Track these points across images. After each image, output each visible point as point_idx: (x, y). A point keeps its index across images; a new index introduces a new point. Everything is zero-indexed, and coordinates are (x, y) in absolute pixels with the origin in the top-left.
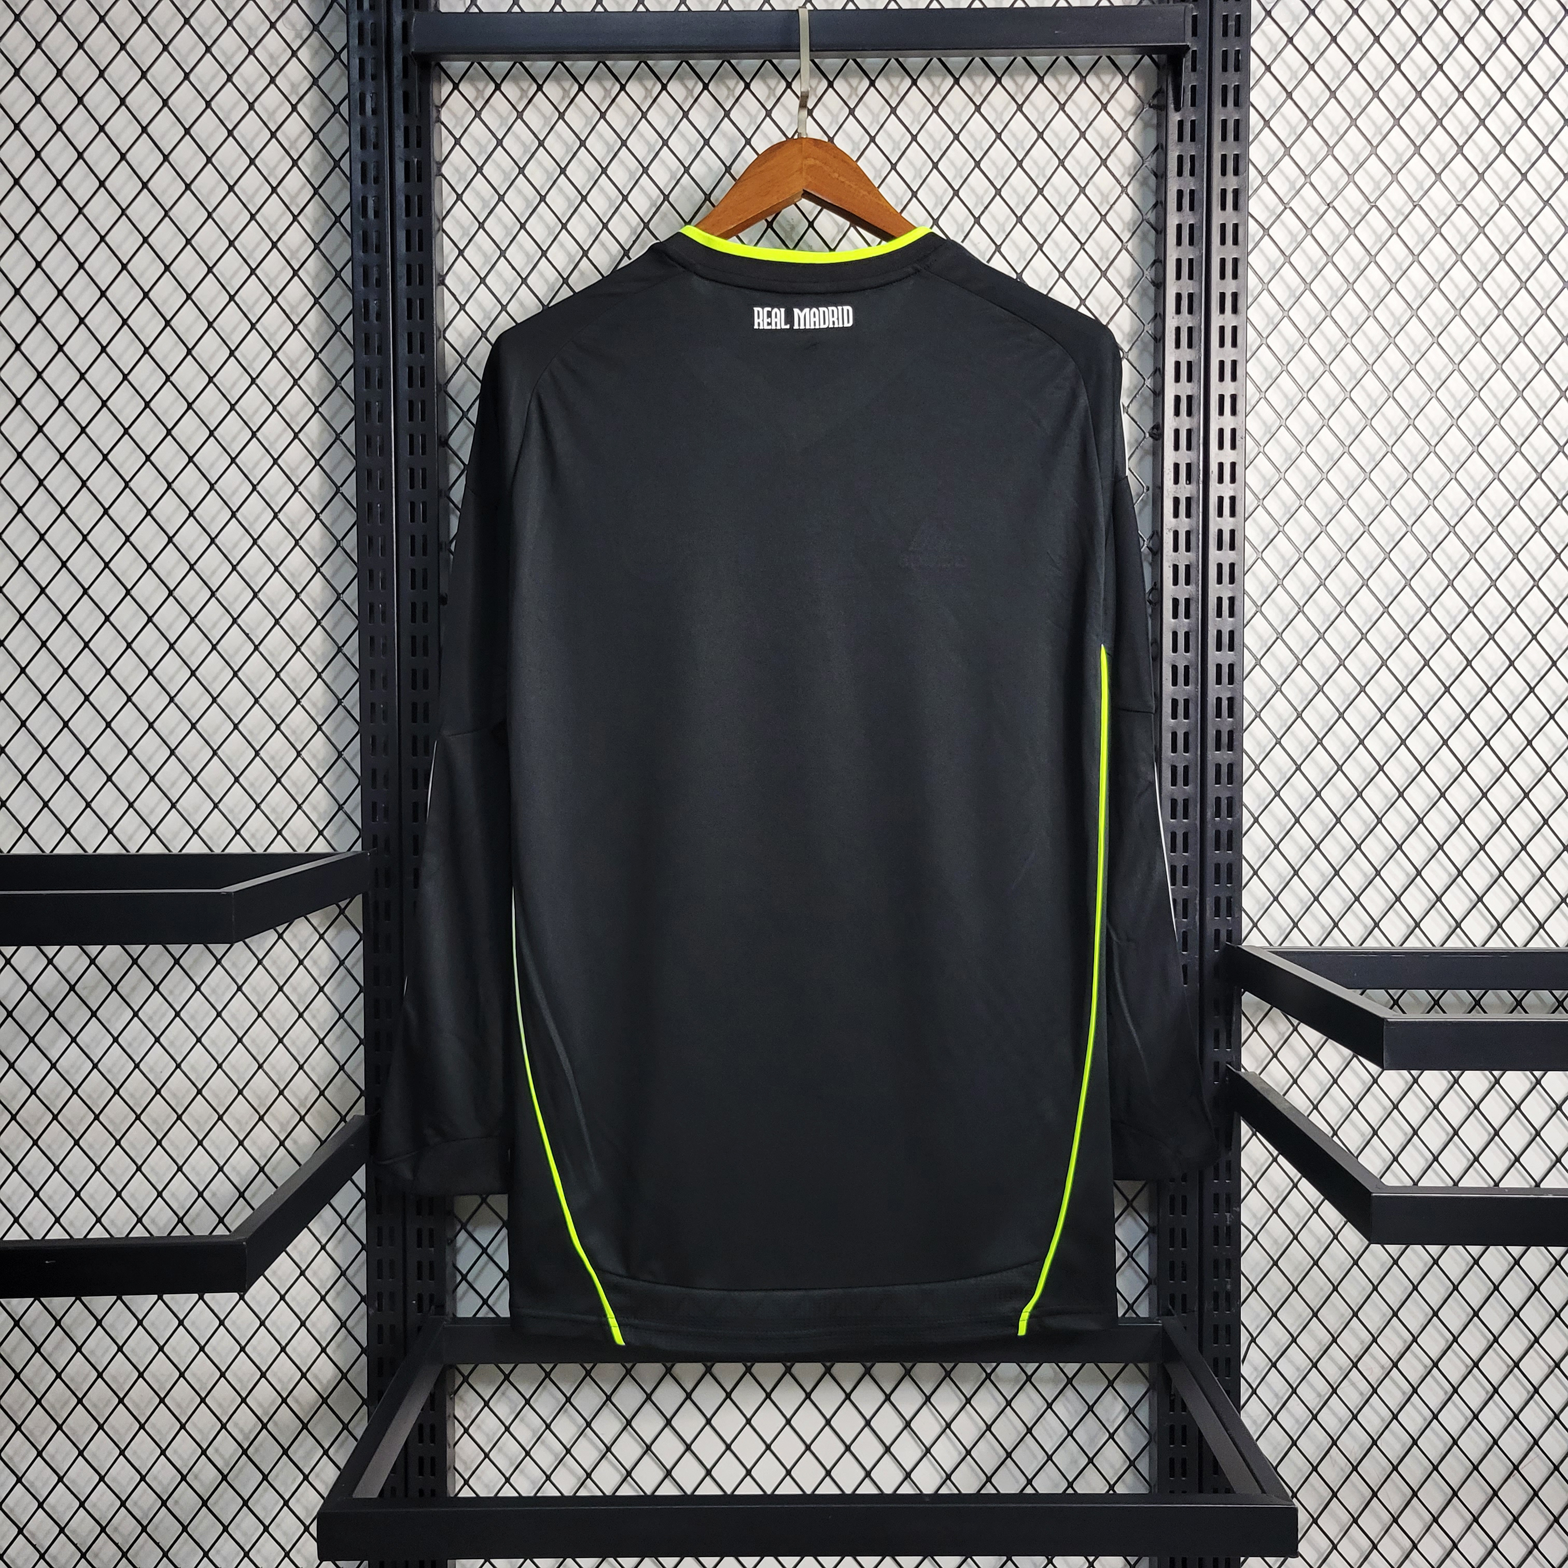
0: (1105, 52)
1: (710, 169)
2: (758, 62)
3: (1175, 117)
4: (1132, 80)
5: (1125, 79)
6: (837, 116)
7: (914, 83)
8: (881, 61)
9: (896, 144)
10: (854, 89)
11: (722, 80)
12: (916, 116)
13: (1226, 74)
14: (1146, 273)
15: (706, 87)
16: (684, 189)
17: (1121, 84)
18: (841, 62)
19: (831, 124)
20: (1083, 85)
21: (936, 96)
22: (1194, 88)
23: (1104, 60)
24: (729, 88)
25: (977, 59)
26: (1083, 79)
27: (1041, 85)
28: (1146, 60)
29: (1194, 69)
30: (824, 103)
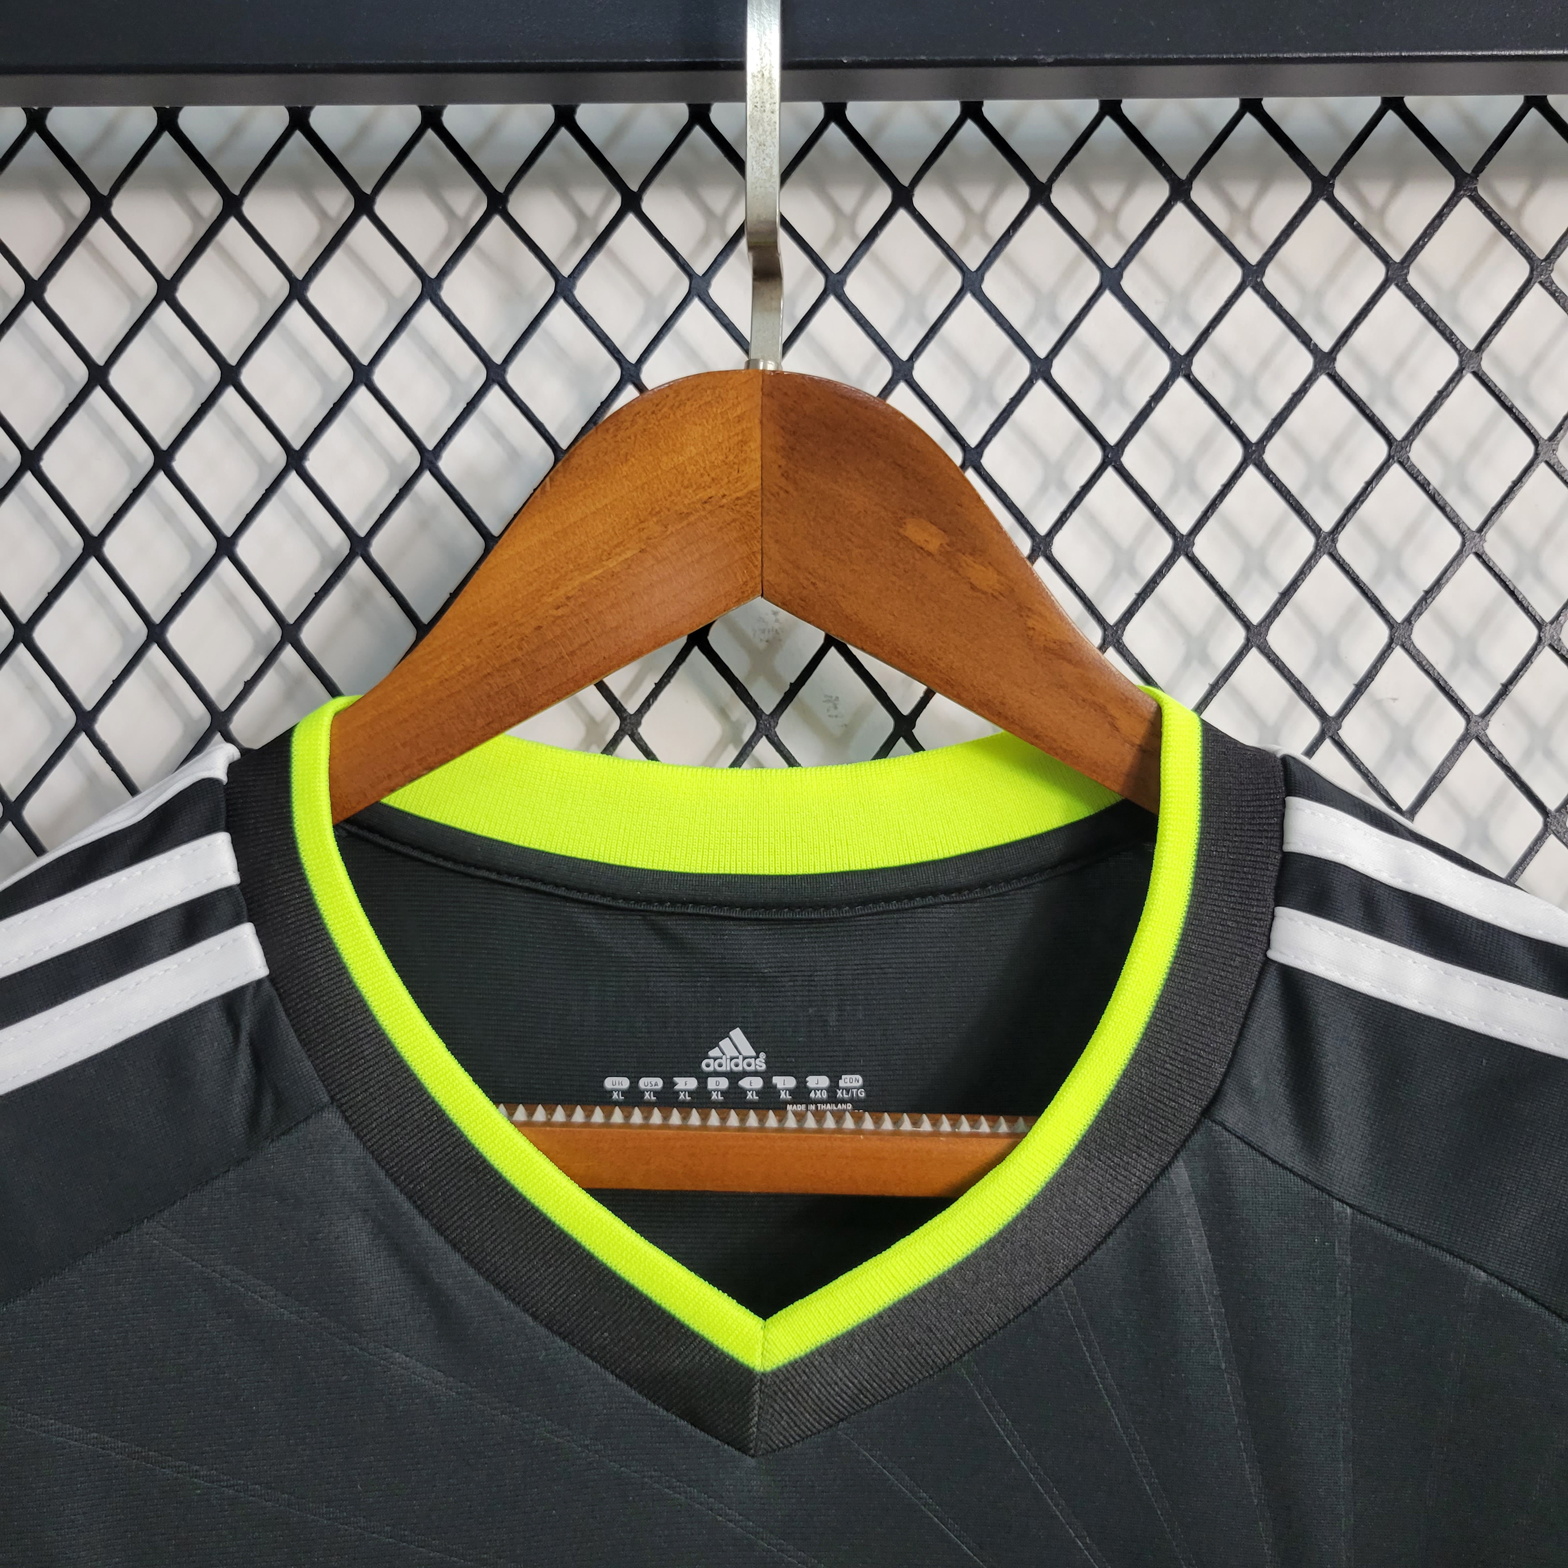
19: (905, 317)
30: (877, 260)
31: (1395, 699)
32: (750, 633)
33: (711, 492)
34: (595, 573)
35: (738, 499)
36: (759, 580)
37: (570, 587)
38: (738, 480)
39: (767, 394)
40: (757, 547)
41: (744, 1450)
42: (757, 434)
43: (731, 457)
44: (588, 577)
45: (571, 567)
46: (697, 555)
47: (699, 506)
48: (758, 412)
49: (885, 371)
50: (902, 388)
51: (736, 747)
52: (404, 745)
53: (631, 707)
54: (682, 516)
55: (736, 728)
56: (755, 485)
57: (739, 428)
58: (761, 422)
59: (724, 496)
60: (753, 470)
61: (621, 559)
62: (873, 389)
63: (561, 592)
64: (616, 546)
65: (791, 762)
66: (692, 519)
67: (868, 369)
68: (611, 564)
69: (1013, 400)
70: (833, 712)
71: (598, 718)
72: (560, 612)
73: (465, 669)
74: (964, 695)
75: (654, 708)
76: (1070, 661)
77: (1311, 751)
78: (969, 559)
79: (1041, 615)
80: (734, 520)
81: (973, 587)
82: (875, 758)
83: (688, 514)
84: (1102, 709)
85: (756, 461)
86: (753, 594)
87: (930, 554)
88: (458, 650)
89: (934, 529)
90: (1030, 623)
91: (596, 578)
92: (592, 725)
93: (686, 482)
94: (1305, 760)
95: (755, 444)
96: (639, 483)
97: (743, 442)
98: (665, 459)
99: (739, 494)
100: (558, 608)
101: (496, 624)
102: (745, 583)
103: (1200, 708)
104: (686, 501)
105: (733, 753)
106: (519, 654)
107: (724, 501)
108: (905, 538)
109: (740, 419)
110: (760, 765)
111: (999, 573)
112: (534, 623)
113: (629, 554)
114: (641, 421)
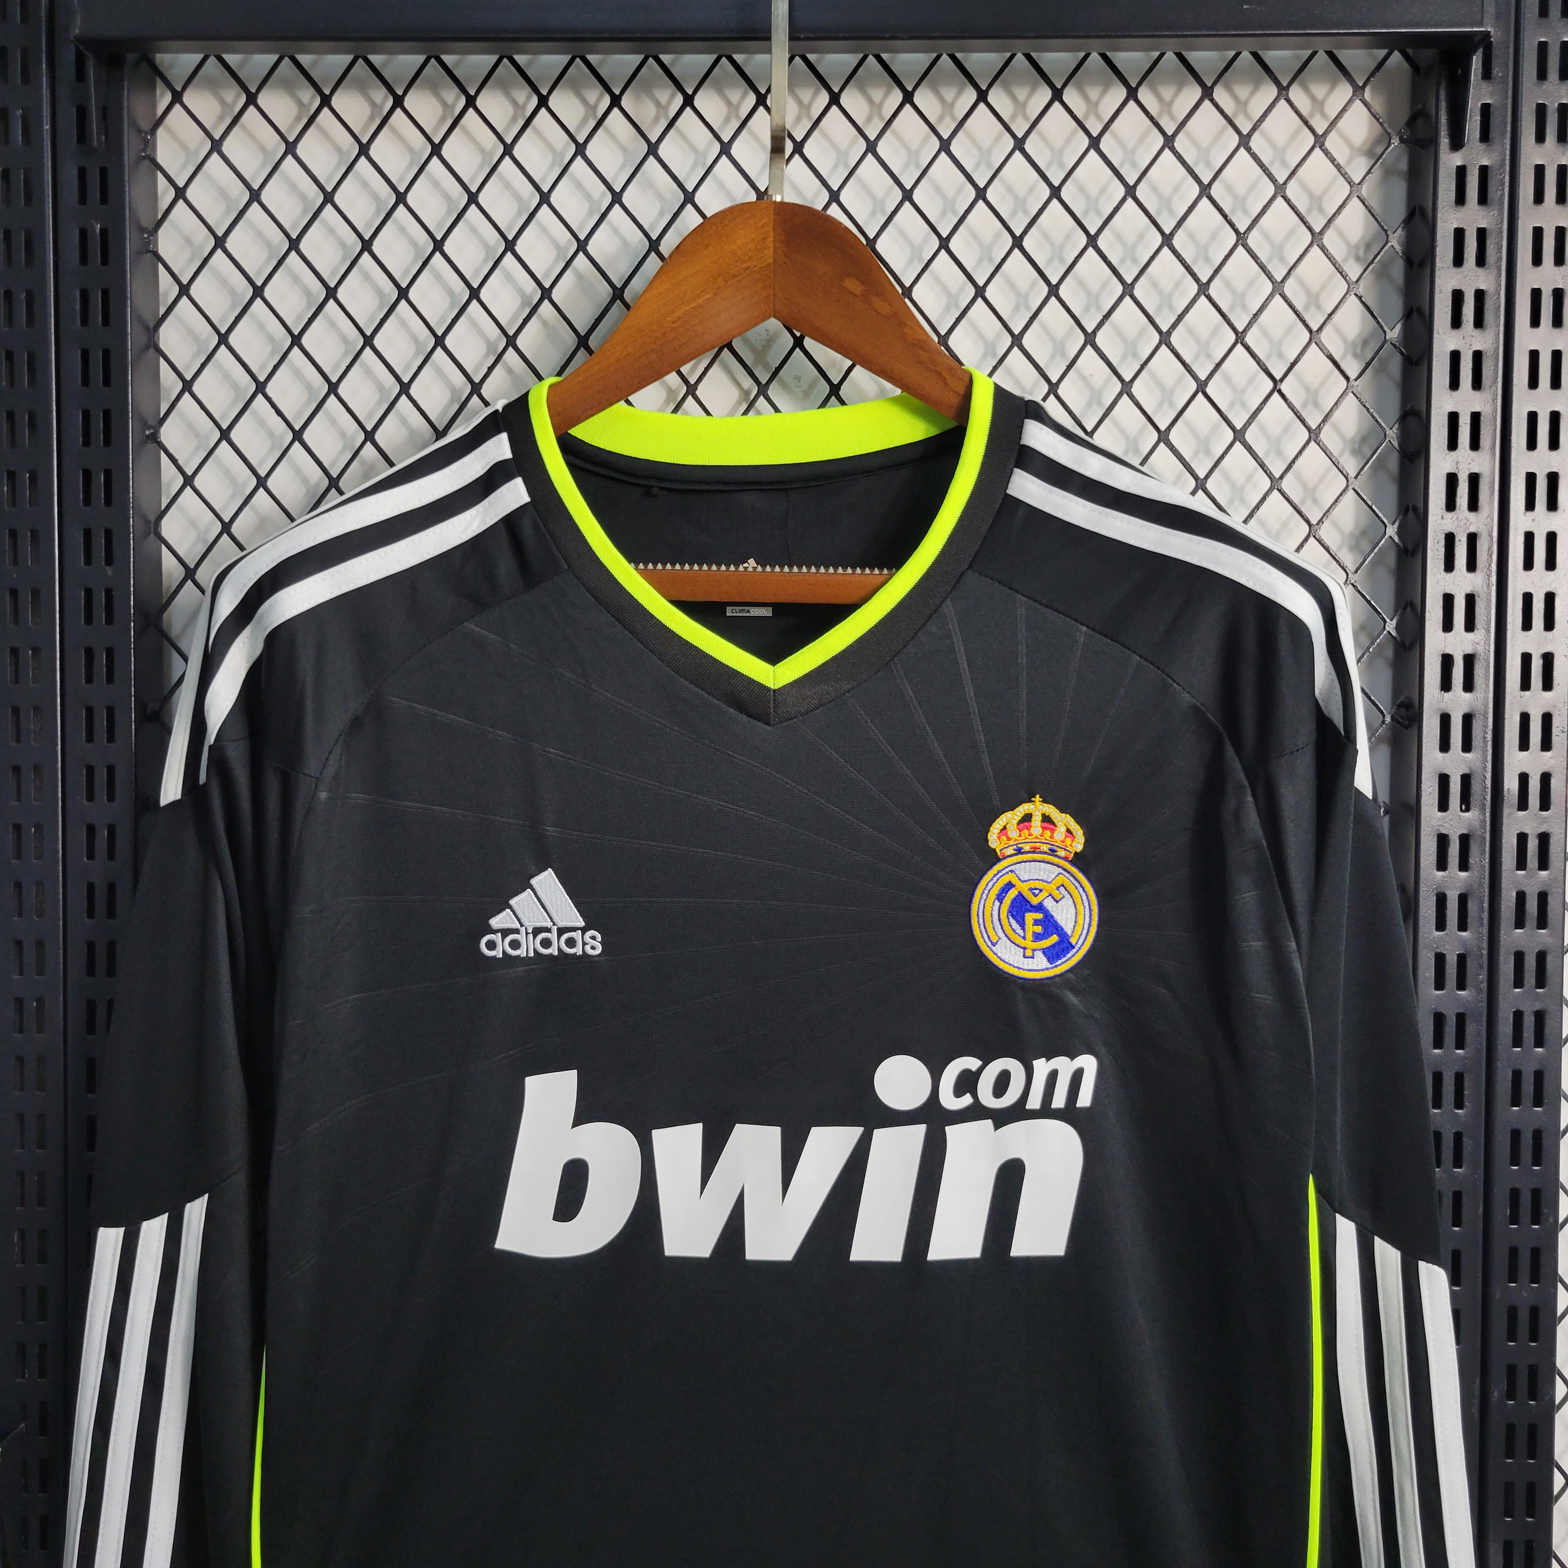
0: (1322, 45)
1: (625, 242)
2: (709, 59)
3: (1450, 160)
4: (1367, 95)
5: (1358, 90)
6: (846, 154)
7: (982, 97)
8: (924, 59)
9: (949, 204)
10: (876, 107)
11: (647, 89)
12: (984, 154)
13: (1546, 86)
14: (1388, 432)
15: (616, 101)
16: (580, 276)
17: (1350, 101)
18: (854, 59)
19: (835, 167)
20: (1282, 103)
21: (1020, 119)
22: (1486, 110)
23: (1322, 56)
24: (658, 104)
25: (1095, 56)
26: (1283, 90)
27: (1207, 103)
28: (1396, 56)
29: (1487, 74)
30: (822, 132)
31: (1091, 375)
32: (753, 341)
33: (749, 264)
34: (692, 305)
35: (763, 267)
36: (772, 309)
37: (680, 313)
38: (762, 257)
39: (777, 214)
40: (771, 292)
41: (767, 723)
42: (772, 233)
43: (759, 247)
44: (689, 307)
45: (680, 302)
46: (742, 296)
47: (743, 271)
48: (772, 223)
49: (825, 196)
50: (834, 206)
51: (746, 403)
52: (599, 392)
53: (692, 381)
54: (734, 276)
55: (746, 393)
56: (771, 260)
57: (763, 231)
58: (774, 228)
59: (755, 266)
60: (770, 252)
61: (704, 298)
62: (819, 206)
63: (676, 314)
64: (702, 292)
65: (777, 410)
66: (739, 278)
67: (817, 195)
68: (700, 301)
69: (892, 212)
70: (798, 384)
71: (674, 388)
72: (675, 325)
73: (629, 354)
74: (873, 367)
75: (704, 381)
76: (924, 350)
77: (1044, 399)
78: (874, 298)
79: (910, 326)
80: (760, 278)
81: (877, 313)
82: (819, 408)
83: (737, 276)
84: (940, 374)
85: (770, 248)
86: (769, 317)
87: (856, 296)
88: (624, 344)
89: (858, 283)
90: (905, 331)
91: (692, 308)
92: (670, 391)
93: (736, 259)
94: (1042, 403)
95: (771, 239)
96: (713, 259)
97: (765, 238)
98: (726, 247)
99: (763, 265)
100: (673, 323)
101: (643, 331)
102: (766, 311)
103: (991, 375)
104: (737, 269)
105: (744, 406)
106: (654, 347)
107: (755, 269)
108: (845, 288)
109: (763, 226)
110: (759, 413)
111: (890, 305)
112: (662, 331)
113: (708, 296)
114: (714, 227)
